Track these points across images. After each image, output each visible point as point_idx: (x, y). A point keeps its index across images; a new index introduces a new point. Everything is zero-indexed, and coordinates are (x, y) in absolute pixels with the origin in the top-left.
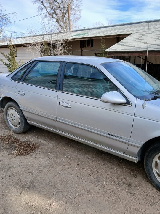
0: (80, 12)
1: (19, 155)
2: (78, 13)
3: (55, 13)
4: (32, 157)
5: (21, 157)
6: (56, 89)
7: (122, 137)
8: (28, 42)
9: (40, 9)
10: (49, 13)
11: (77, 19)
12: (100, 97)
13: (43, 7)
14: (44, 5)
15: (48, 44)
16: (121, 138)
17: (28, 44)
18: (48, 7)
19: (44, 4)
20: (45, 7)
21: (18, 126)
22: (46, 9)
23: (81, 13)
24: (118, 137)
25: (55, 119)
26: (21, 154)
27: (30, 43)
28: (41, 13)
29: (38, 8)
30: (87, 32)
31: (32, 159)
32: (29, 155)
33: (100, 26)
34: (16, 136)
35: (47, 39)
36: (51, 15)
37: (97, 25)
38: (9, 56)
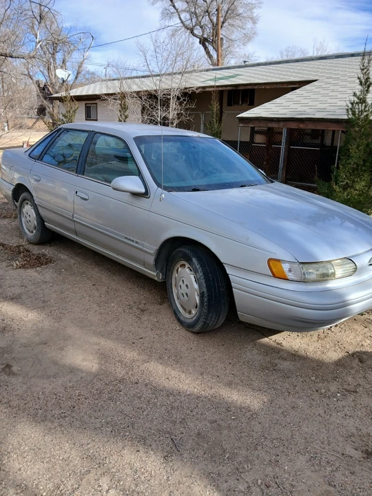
0: (254, 23)
1: (20, 267)
2: (249, 25)
3: (199, 23)
4: (36, 271)
5: (22, 271)
6: (76, 173)
7: (137, 241)
8: (111, 92)
9: (166, 15)
10: (184, 25)
11: (248, 38)
12: (110, 182)
13: (173, 10)
14: (174, 6)
15: (152, 96)
16: (137, 243)
17: (112, 94)
18: (184, 11)
19: (176, 4)
20: (177, 10)
21: (34, 232)
22: (179, 15)
23: (256, 25)
24: (133, 241)
25: (71, 218)
26: (23, 267)
27: (115, 94)
28: (167, 24)
29: (163, 13)
30: (239, 73)
31: (36, 274)
32: (34, 269)
33: (297, 57)
34: (30, 247)
35: (149, 85)
36: (188, 29)
37: (290, 53)
38: (63, 118)
